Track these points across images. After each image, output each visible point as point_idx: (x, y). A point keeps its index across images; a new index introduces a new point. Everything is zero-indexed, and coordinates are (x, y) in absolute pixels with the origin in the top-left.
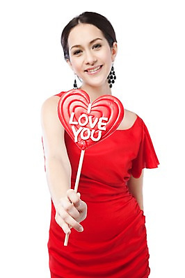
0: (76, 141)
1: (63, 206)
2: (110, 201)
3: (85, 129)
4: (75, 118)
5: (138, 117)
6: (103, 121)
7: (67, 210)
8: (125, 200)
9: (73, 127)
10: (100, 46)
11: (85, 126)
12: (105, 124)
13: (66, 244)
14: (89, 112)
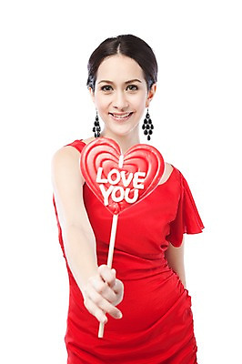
0: (106, 203)
1: (94, 287)
2: (146, 278)
3: (117, 188)
4: (104, 175)
5: (175, 169)
6: (139, 177)
7: (101, 293)
8: (164, 276)
9: (102, 187)
10: (137, 89)
11: (117, 185)
12: (142, 181)
13: (100, 335)
14: (120, 166)
